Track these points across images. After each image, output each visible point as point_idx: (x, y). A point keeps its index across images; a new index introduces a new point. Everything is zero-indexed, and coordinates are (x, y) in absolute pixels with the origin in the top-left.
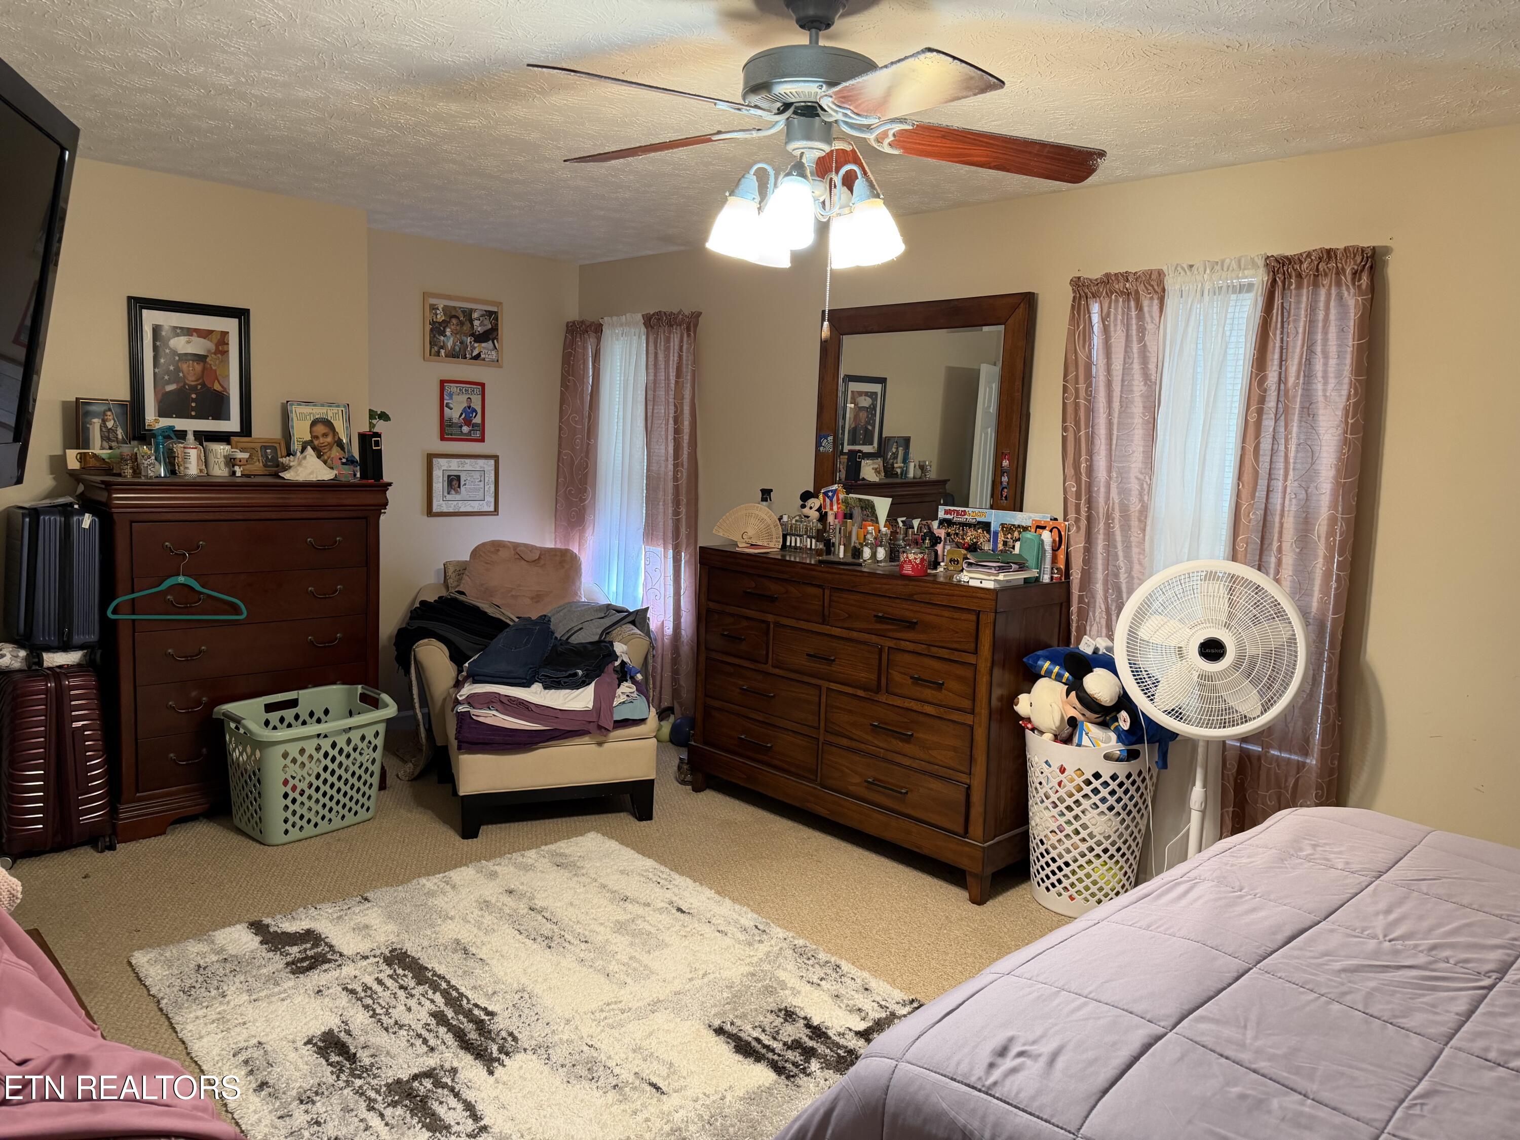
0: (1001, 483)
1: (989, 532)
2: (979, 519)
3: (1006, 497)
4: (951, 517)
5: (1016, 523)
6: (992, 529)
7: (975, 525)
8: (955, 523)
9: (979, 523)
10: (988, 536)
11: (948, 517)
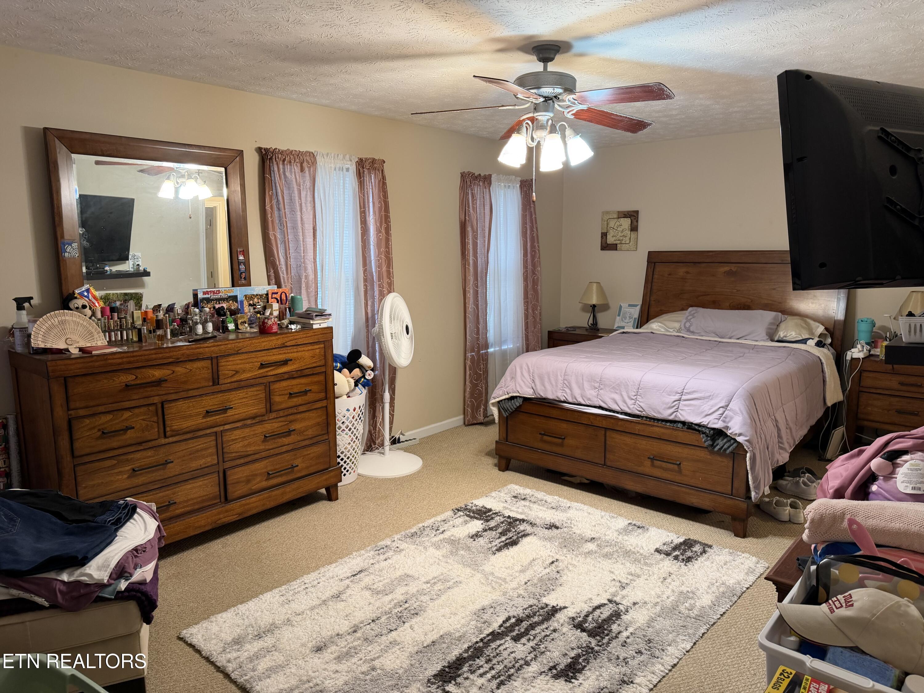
0: (239, 269)
1: (237, 302)
2: (229, 294)
3: (245, 278)
4: (209, 296)
5: (255, 293)
6: (239, 300)
7: (227, 299)
8: (213, 300)
9: (230, 297)
10: (236, 304)
11: (207, 296)
